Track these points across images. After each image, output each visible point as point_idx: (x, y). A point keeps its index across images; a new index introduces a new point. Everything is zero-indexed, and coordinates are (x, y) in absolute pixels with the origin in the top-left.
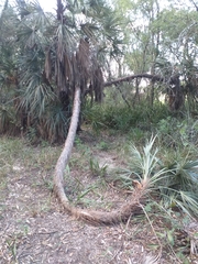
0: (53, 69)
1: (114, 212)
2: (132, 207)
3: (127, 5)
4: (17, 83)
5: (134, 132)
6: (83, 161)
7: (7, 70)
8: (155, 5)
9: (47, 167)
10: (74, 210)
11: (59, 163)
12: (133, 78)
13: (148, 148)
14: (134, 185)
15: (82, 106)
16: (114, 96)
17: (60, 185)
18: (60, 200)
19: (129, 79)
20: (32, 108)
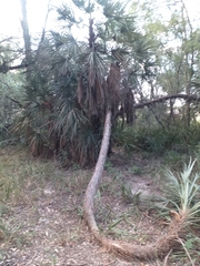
0: (85, 94)
1: (149, 246)
2: (170, 241)
3: (158, 29)
4: (51, 108)
5: (170, 155)
6: (114, 186)
7: (43, 96)
8: (187, 26)
9: (77, 192)
10: (105, 241)
11: (89, 188)
12: (167, 98)
13: (186, 174)
14: (171, 215)
15: (113, 129)
16: (147, 117)
17: (90, 211)
18: (90, 228)
19: (162, 100)
20: (65, 132)
